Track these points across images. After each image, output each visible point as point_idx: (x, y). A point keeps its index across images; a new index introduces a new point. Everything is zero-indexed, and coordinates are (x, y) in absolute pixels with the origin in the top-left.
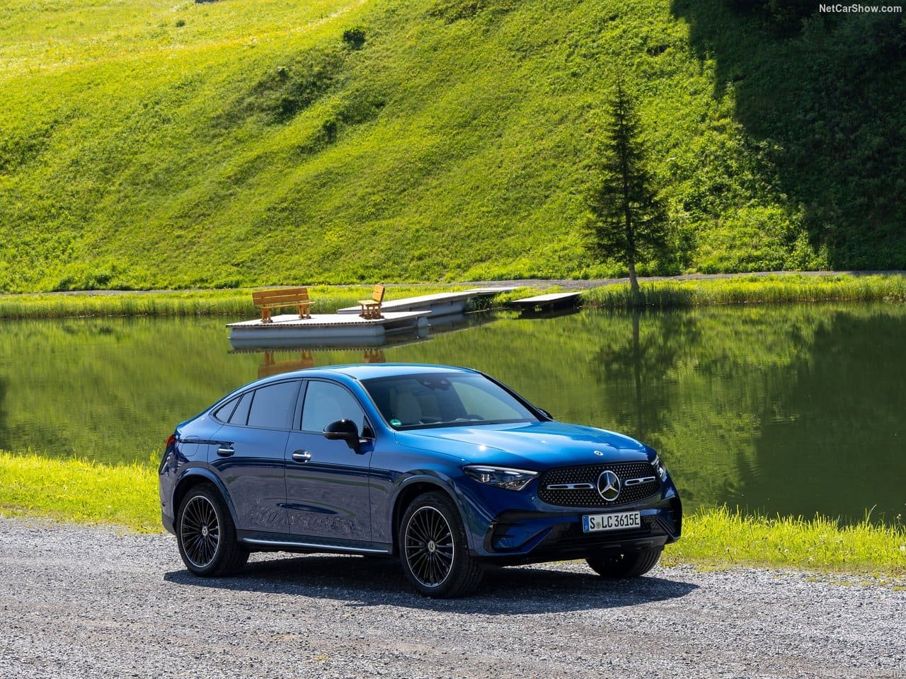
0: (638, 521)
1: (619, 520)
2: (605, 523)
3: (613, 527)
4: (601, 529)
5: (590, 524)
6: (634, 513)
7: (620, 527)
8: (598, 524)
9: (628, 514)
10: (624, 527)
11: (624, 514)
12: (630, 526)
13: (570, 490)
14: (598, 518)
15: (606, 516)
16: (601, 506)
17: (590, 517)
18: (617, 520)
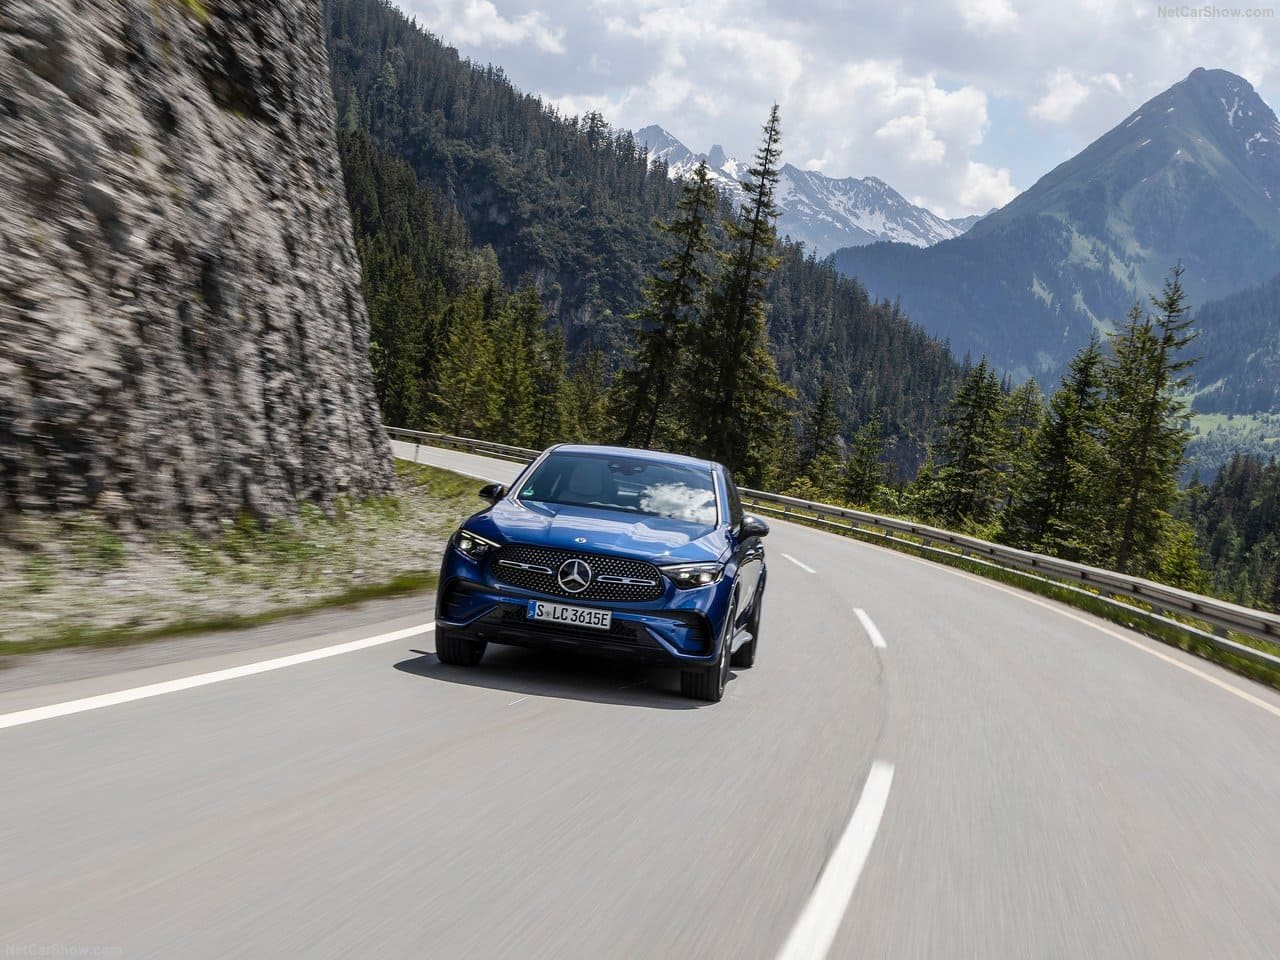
0: (607, 622)
1: (578, 614)
2: (558, 614)
3: (568, 621)
4: (552, 619)
5: (537, 611)
6: (602, 612)
7: (577, 623)
8: (548, 614)
9: (593, 611)
10: (584, 624)
11: (587, 611)
12: (593, 625)
13: (523, 570)
14: (548, 607)
15: (560, 607)
16: (559, 595)
17: (538, 603)
18: (575, 615)
